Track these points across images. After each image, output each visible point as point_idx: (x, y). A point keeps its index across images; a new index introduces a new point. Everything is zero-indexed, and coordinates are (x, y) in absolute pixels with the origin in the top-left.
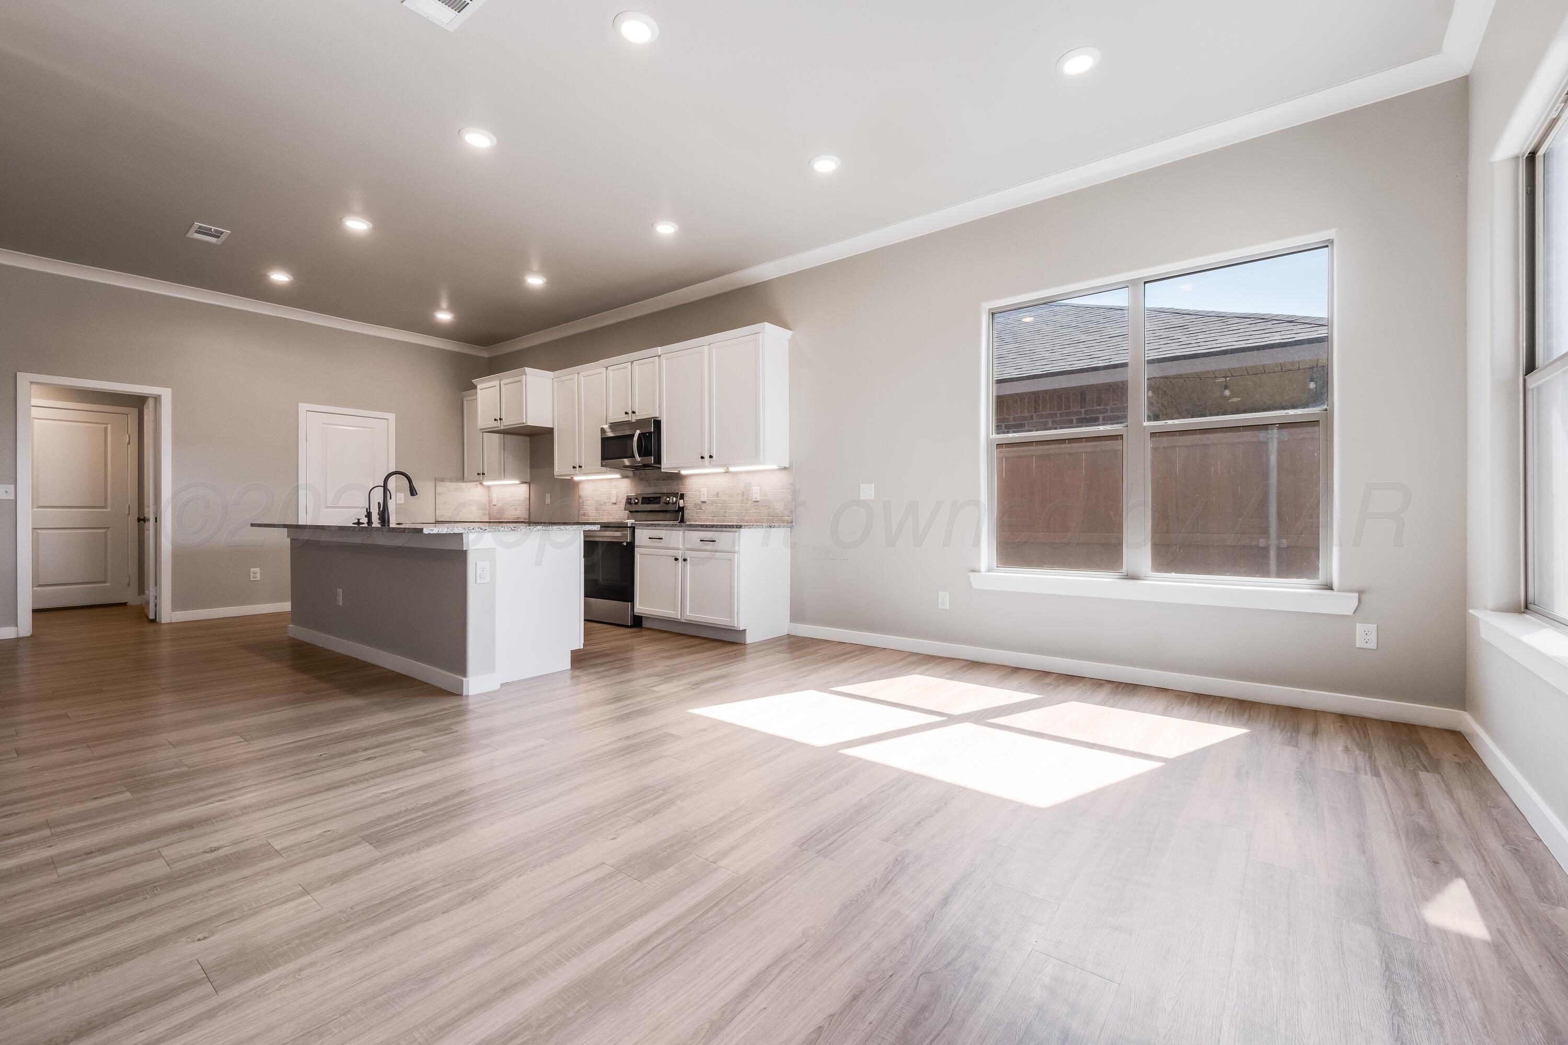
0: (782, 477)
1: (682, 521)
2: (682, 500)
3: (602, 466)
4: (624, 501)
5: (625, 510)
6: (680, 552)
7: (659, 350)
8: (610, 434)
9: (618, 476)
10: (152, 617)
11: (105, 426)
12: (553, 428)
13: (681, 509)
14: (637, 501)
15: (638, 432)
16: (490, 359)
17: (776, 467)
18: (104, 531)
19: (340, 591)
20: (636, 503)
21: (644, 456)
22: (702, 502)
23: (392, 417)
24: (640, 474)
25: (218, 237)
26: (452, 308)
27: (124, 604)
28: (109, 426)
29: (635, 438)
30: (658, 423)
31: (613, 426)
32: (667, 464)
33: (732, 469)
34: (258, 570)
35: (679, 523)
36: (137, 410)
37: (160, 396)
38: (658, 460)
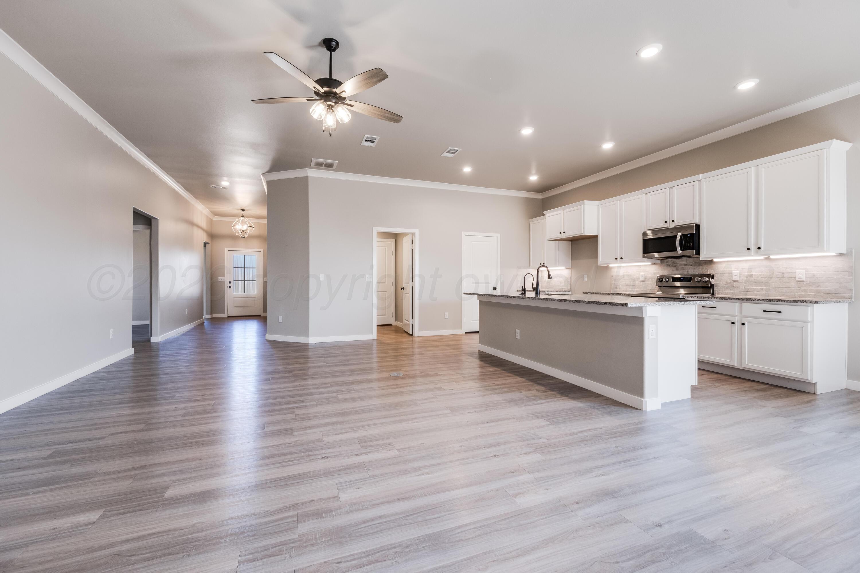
0: (840, 262)
1: (713, 294)
2: (713, 280)
3: (644, 257)
4: (655, 280)
5: (656, 285)
6: (737, 318)
7: (701, 176)
8: (650, 236)
9: (650, 263)
10: (411, 333)
11: (385, 248)
12: (598, 235)
13: (713, 286)
14: (668, 280)
15: (680, 234)
16: (542, 199)
17: (834, 254)
18: (385, 293)
19: (518, 331)
20: (667, 282)
21: (683, 250)
22: (733, 281)
23: (498, 235)
24: (667, 262)
25: (454, 153)
26: (538, 172)
27: (391, 325)
28: (387, 248)
29: (678, 239)
30: (698, 227)
31: (654, 231)
32: (704, 255)
33: (772, 257)
34: (447, 313)
35: (711, 295)
36: (395, 240)
37: (415, 233)
38: (698, 253)
